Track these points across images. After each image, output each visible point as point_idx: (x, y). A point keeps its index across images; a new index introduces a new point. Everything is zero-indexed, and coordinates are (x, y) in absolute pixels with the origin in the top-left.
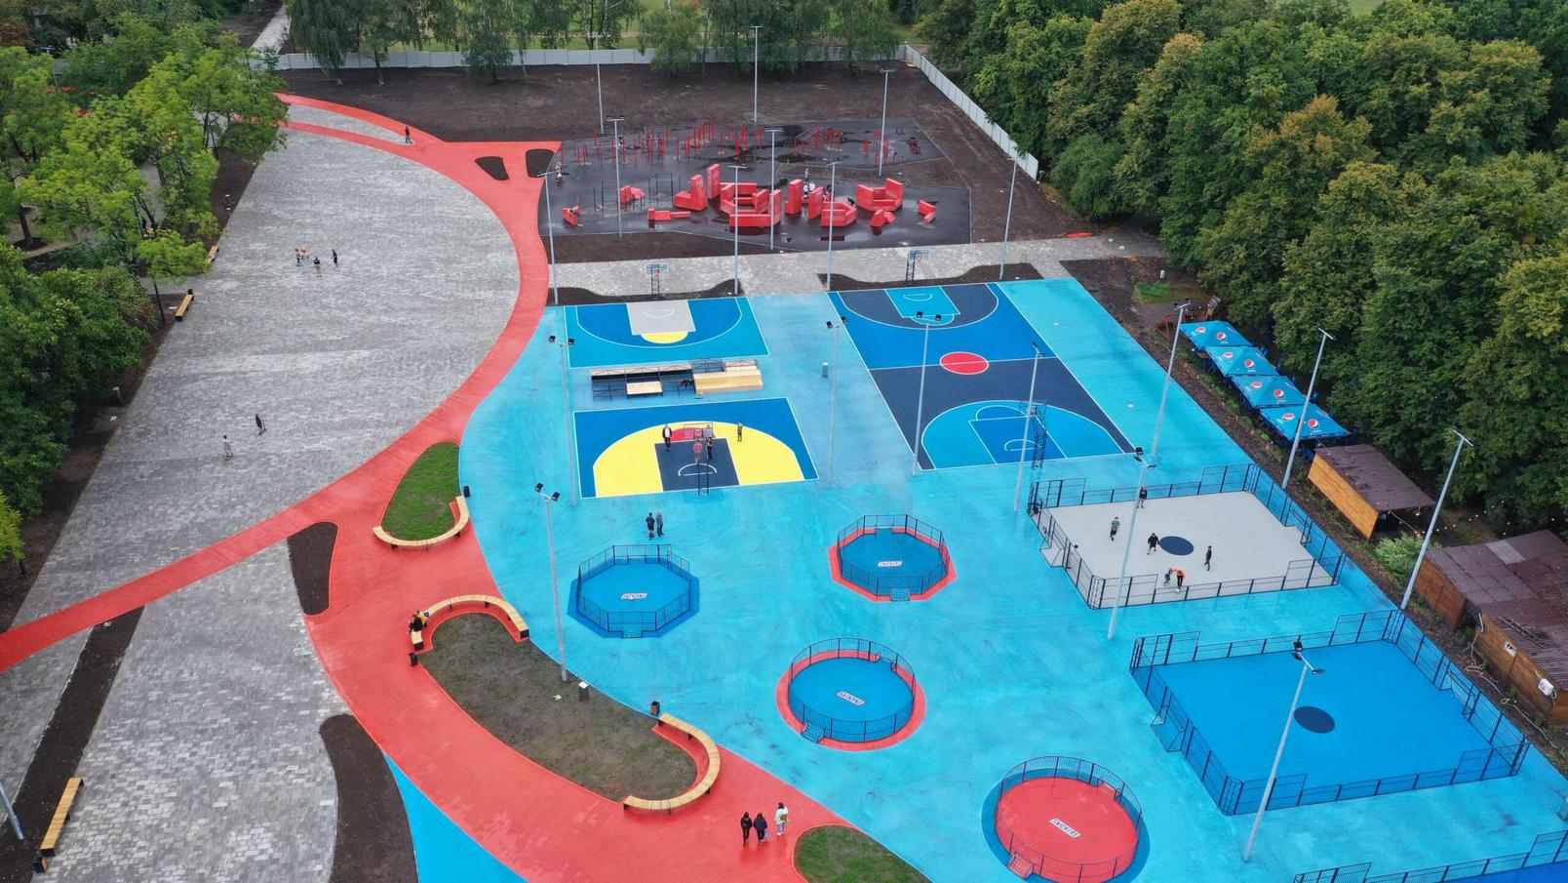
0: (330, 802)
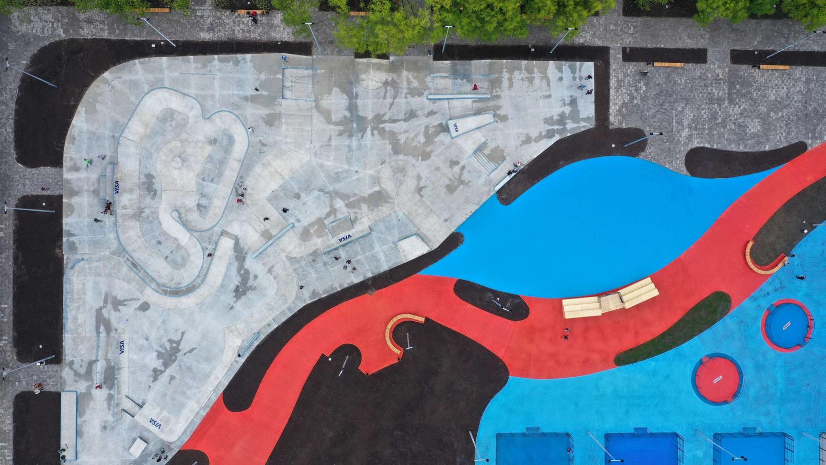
0: (767, 148)
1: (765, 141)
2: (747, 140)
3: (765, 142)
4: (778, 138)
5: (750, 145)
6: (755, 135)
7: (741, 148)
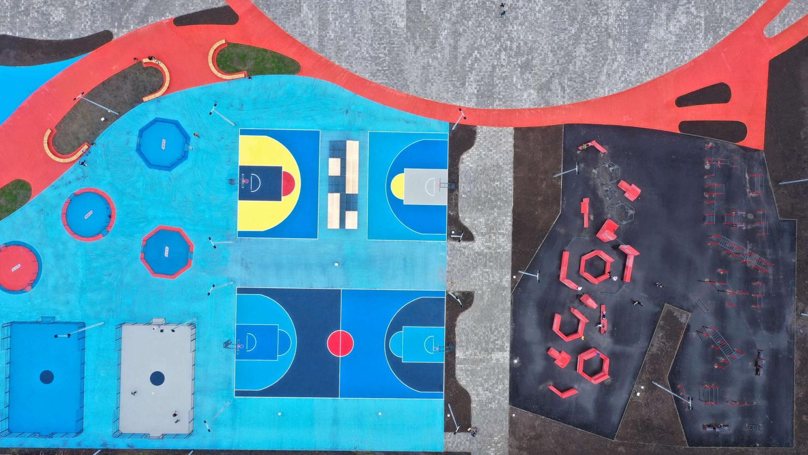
0: (71, 37)
1: (69, 29)
2: (51, 28)
3: (69, 31)
4: (83, 27)
5: (53, 34)
6: (58, 24)
7: (44, 36)
